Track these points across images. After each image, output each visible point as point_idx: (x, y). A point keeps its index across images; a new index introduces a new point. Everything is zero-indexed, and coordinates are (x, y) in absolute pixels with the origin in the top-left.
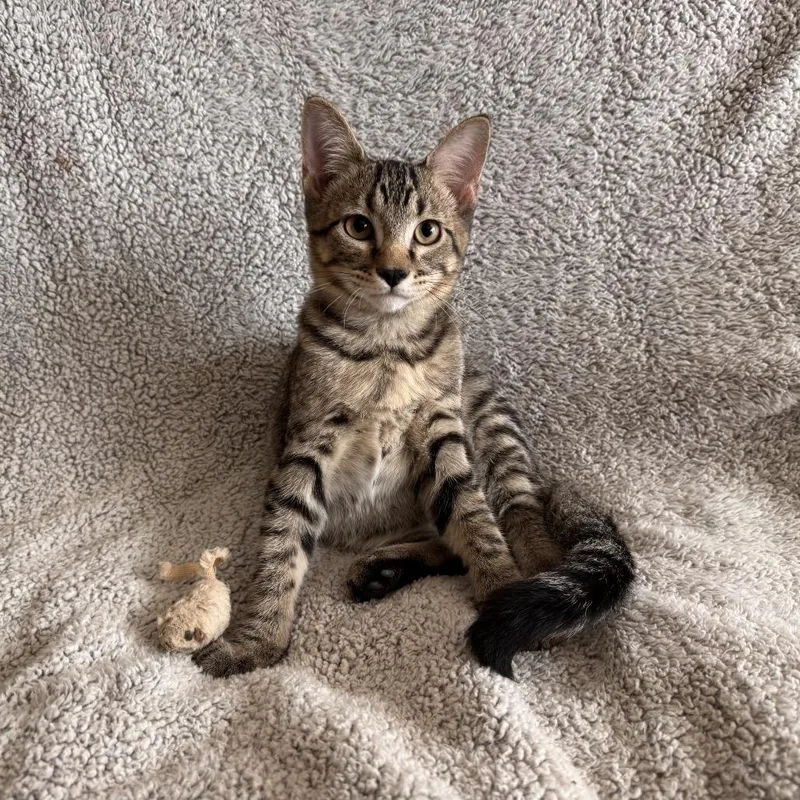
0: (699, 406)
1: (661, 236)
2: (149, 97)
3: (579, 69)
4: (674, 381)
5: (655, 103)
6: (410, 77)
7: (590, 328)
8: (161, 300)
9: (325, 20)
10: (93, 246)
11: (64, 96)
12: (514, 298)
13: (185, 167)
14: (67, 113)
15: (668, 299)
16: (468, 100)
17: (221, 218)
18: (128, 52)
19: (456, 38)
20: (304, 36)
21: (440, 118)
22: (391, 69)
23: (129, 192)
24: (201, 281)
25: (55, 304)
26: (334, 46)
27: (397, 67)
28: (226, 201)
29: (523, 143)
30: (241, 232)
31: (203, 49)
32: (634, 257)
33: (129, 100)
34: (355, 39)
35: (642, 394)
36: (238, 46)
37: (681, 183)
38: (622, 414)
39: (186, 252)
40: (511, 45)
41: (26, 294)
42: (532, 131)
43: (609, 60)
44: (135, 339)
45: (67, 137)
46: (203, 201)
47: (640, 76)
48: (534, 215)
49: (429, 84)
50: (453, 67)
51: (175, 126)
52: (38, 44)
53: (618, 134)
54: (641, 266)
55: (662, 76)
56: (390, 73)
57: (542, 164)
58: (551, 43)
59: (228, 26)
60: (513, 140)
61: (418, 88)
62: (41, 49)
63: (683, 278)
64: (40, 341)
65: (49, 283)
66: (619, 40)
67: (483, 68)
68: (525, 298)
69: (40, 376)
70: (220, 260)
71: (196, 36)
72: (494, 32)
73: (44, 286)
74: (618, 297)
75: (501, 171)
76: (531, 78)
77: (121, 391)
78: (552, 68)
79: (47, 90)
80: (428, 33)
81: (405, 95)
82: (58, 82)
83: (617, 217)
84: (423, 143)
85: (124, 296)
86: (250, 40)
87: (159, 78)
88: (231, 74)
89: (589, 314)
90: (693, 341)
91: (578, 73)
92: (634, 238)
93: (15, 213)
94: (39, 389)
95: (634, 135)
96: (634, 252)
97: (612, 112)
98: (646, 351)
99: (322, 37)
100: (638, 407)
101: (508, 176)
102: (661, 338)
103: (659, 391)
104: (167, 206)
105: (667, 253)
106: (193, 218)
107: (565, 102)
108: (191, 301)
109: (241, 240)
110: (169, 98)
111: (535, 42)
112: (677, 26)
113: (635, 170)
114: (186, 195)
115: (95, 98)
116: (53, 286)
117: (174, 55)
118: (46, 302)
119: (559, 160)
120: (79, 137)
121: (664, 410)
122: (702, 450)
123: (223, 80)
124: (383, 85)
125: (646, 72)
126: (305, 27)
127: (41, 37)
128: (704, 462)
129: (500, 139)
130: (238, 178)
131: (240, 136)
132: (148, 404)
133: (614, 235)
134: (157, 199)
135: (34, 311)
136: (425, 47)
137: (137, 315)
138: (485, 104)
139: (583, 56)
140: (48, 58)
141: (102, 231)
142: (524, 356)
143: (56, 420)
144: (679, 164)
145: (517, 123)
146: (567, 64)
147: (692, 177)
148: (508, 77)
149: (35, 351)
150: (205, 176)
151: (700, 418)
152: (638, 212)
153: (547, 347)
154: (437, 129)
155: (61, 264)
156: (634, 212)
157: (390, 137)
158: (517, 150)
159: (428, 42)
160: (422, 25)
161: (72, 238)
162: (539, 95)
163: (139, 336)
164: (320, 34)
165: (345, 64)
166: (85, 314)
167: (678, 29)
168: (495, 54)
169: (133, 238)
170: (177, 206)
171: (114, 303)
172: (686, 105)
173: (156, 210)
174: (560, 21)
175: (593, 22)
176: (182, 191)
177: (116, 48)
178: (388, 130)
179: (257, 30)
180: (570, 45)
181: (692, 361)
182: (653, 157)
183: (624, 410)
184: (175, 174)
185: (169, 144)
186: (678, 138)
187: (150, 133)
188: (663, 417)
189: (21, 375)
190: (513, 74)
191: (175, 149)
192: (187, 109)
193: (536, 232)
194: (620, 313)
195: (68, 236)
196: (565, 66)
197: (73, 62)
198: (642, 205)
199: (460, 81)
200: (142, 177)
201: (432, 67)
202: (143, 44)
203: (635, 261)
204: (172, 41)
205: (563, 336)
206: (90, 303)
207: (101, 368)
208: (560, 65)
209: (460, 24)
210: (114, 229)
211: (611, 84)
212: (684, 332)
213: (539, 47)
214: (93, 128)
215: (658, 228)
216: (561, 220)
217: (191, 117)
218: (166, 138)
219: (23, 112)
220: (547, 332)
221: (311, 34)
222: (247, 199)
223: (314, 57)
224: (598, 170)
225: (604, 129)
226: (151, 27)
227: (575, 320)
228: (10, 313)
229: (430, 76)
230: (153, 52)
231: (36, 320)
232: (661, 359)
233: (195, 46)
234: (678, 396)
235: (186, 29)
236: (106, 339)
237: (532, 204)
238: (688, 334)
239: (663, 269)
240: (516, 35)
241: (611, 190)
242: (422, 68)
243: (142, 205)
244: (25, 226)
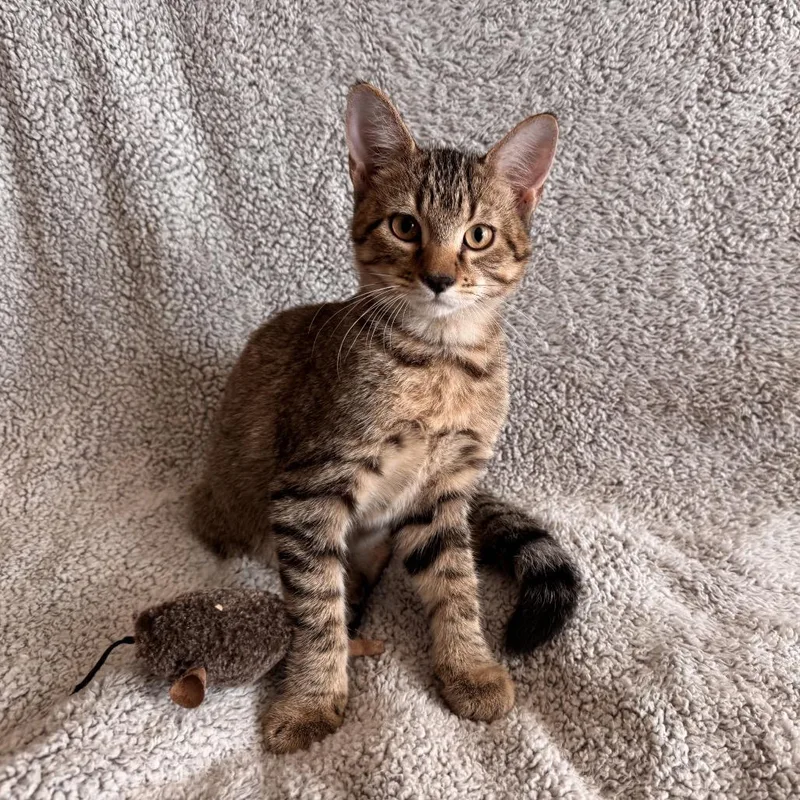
0: (784, 411)
1: (758, 232)
2: (227, 87)
3: (674, 57)
4: (762, 381)
5: (754, 98)
6: (494, 62)
7: (678, 315)
8: (232, 294)
9: (409, 6)
10: (168, 234)
11: (149, 84)
12: (593, 274)
13: (256, 159)
14: (151, 100)
15: (763, 297)
16: (553, 84)
17: (288, 211)
18: (210, 41)
19: (544, 24)
20: (386, 22)
21: (523, 103)
22: (473, 54)
23: (205, 183)
24: (267, 278)
25: (131, 289)
26: (417, 32)
27: (480, 53)
28: (293, 194)
29: (610, 127)
30: (306, 225)
31: (284, 37)
32: (728, 249)
33: (209, 89)
34: (438, 25)
35: (727, 390)
36: (318, 33)
37: (780, 180)
38: (703, 409)
39: (254, 247)
40: (602, 31)
41: (104, 278)
42: (620, 115)
43: (707, 50)
44: (206, 331)
45: (149, 124)
46: (272, 194)
47: (739, 68)
48: (619, 197)
49: (512, 68)
50: (539, 52)
51: (249, 116)
52: (126, 30)
53: (714, 125)
54: (735, 260)
55: (763, 70)
56: (472, 59)
57: (630, 148)
58: (645, 30)
59: (310, 13)
60: (599, 123)
61: (500, 73)
62: (129, 36)
63: (778, 278)
64: (116, 324)
65: (126, 268)
66: (718, 31)
67: (571, 53)
68: (607, 276)
69: (114, 358)
70: (285, 256)
71: (276, 24)
72: (584, 18)
73: (121, 271)
74: (711, 288)
75: (584, 154)
76: (622, 64)
77: (189, 382)
78: (644, 55)
79: (132, 76)
80: (515, 19)
81: (486, 80)
82: (144, 69)
83: (710, 206)
84: (501, 127)
85: (197, 287)
86: (332, 28)
87: (238, 67)
88: (308, 62)
89: (679, 300)
90: (785, 342)
91: (672, 61)
92: (729, 231)
93: (96, 197)
94: (114, 371)
95: (730, 127)
96: (728, 244)
97: (708, 102)
98: (737, 347)
99: (405, 23)
100: (721, 404)
101: (593, 159)
102: (753, 335)
103: (745, 389)
104: (237, 199)
105: (763, 249)
106: (262, 212)
107: (657, 89)
108: (258, 297)
109: (305, 234)
110: (246, 88)
111: (628, 29)
112: (780, 21)
113: (731, 162)
114: (256, 189)
115: (179, 88)
116: (129, 271)
117: (254, 44)
118: (123, 287)
119: (649, 144)
120: (162, 124)
121: (747, 411)
122: (777, 455)
123: (300, 69)
124: (464, 70)
125: (745, 65)
126: (388, 14)
127: (130, 24)
128: (776, 467)
129: (584, 122)
130: (307, 169)
131: (312, 125)
132: (217, 397)
133: (707, 225)
134: (230, 192)
135: (111, 294)
136: (511, 33)
137: (209, 306)
138: (571, 88)
139: (678, 44)
140: (135, 45)
141: (177, 220)
142: (603, 331)
143: (133, 404)
144: (778, 161)
145: (604, 108)
146: (662, 51)
147: (792, 176)
148: (598, 62)
149: (111, 333)
150: (275, 168)
151: (782, 424)
152: (733, 203)
153: (630, 326)
154: (518, 112)
155: (136, 251)
156: (729, 204)
157: (466, 122)
158: (603, 134)
159: (514, 27)
160: (509, 11)
161: (147, 225)
162: (629, 81)
163: (210, 328)
164: (403, 20)
165: (426, 50)
166: (156, 302)
167: (781, 24)
168: (584, 39)
169: (207, 230)
170: (247, 200)
171: (186, 293)
172: (786, 102)
173: (228, 204)
174: (656, 9)
175: (690, 11)
176: (252, 184)
177: (198, 37)
178: (466, 115)
179: (338, 17)
180: (665, 33)
181: (782, 364)
182: (750, 151)
183: (705, 405)
184: (247, 167)
185: (243, 135)
186: (777, 135)
187: (225, 124)
188: (744, 418)
189: (96, 355)
190: (602, 60)
191: (248, 141)
192: (264, 100)
193: (622, 214)
194: (711, 305)
195: (142, 223)
196: (658, 53)
197: (159, 50)
198: (737, 197)
199: (546, 65)
200: (216, 169)
201: (516, 52)
202: (224, 32)
203: (729, 254)
204: (254, 30)
205: (648, 319)
206: (162, 292)
207: (170, 358)
208: (654, 52)
209: (549, 10)
210: (190, 219)
211: (707, 74)
212: (777, 333)
213: (632, 34)
214: (175, 117)
215: (754, 223)
216: (649, 204)
217: (266, 108)
218: (241, 129)
219: (107, 97)
220: (630, 311)
221: (394, 21)
222: (314, 190)
223: (394, 43)
224: (691, 159)
225: (698, 119)
226: (234, 16)
227: (663, 304)
228: (87, 294)
229: (515, 61)
230: (234, 41)
231: (112, 303)
232: (751, 357)
233: (275, 34)
234: (764, 397)
235: (268, 17)
236: (176, 329)
237: (617, 186)
238: (780, 335)
239: (758, 266)
240: (608, 21)
241: (704, 179)
242: (506, 54)
243: (216, 197)
244: (105, 211)
